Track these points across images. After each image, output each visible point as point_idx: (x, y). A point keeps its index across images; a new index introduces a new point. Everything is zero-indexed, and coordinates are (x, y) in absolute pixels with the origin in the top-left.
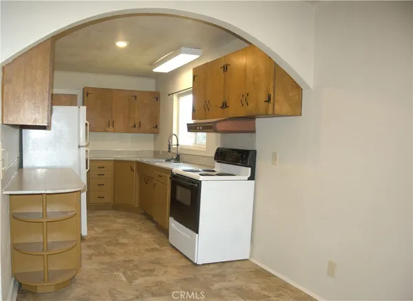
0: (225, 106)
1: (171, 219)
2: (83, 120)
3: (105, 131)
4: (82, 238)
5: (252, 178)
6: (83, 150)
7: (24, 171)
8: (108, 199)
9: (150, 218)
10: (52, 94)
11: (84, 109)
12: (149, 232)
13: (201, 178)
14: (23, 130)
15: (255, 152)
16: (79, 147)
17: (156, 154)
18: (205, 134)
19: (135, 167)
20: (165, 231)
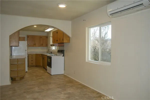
0: (57, 41)
1: (47, 66)
2: (26, 44)
3: (33, 46)
4: (26, 72)
5: (63, 56)
6: (26, 51)
7: (12, 56)
8: (34, 64)
9: (44, 68)
10: (19, 37)
11: (26, 42)
12: (43, 71)
13: (52, 56)
14: (12, 47)
15: (64, 50)
16: (25, 50)
17: (47, 52)
18: (54, 47)
19: (41, 56)
20: (46, 70)
